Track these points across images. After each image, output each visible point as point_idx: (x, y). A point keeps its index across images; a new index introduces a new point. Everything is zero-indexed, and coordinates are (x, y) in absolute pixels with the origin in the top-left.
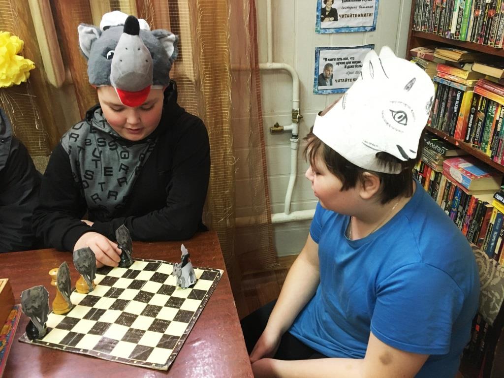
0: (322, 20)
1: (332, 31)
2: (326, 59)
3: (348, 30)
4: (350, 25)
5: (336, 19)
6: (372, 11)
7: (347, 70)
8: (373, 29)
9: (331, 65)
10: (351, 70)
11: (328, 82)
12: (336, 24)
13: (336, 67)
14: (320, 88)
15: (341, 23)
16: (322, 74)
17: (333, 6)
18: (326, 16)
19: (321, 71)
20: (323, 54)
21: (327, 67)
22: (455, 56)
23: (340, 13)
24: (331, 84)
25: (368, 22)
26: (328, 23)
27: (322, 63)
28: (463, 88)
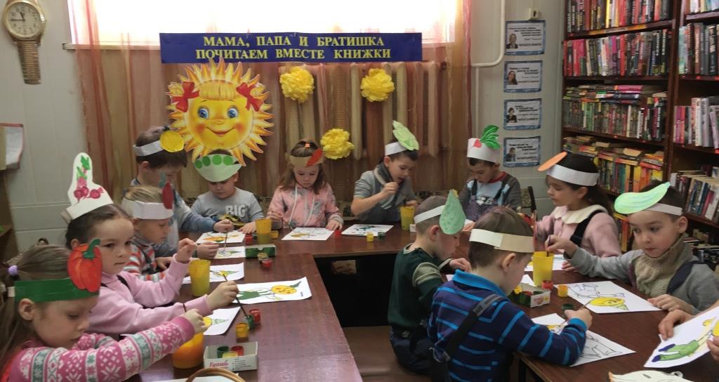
0: (508, 122)
1: (514, 128)
2: (511, 145)
3: (523, 128)
4: (525, 124)
5: (516, 122)
6: (537, 117)
7: (525, 152)
8: (539, 127)
9: (514, 149)
10: (527, 151)
11: (512, 159)
12: (516, 124)
13: (517, 150)
14: (508, 162)
15: (519, 124)
16: (508, 155)
17: (514, 114)
18: (510, 120)
19: (508, 152)
20: (509, 142)
21: (512, 149)
22: (587, 139)
23: (518, 118)
24: (514, 160)
25: (536, 123)
26: (510, 124)
27: (508, 147)
28: (593, 156)
